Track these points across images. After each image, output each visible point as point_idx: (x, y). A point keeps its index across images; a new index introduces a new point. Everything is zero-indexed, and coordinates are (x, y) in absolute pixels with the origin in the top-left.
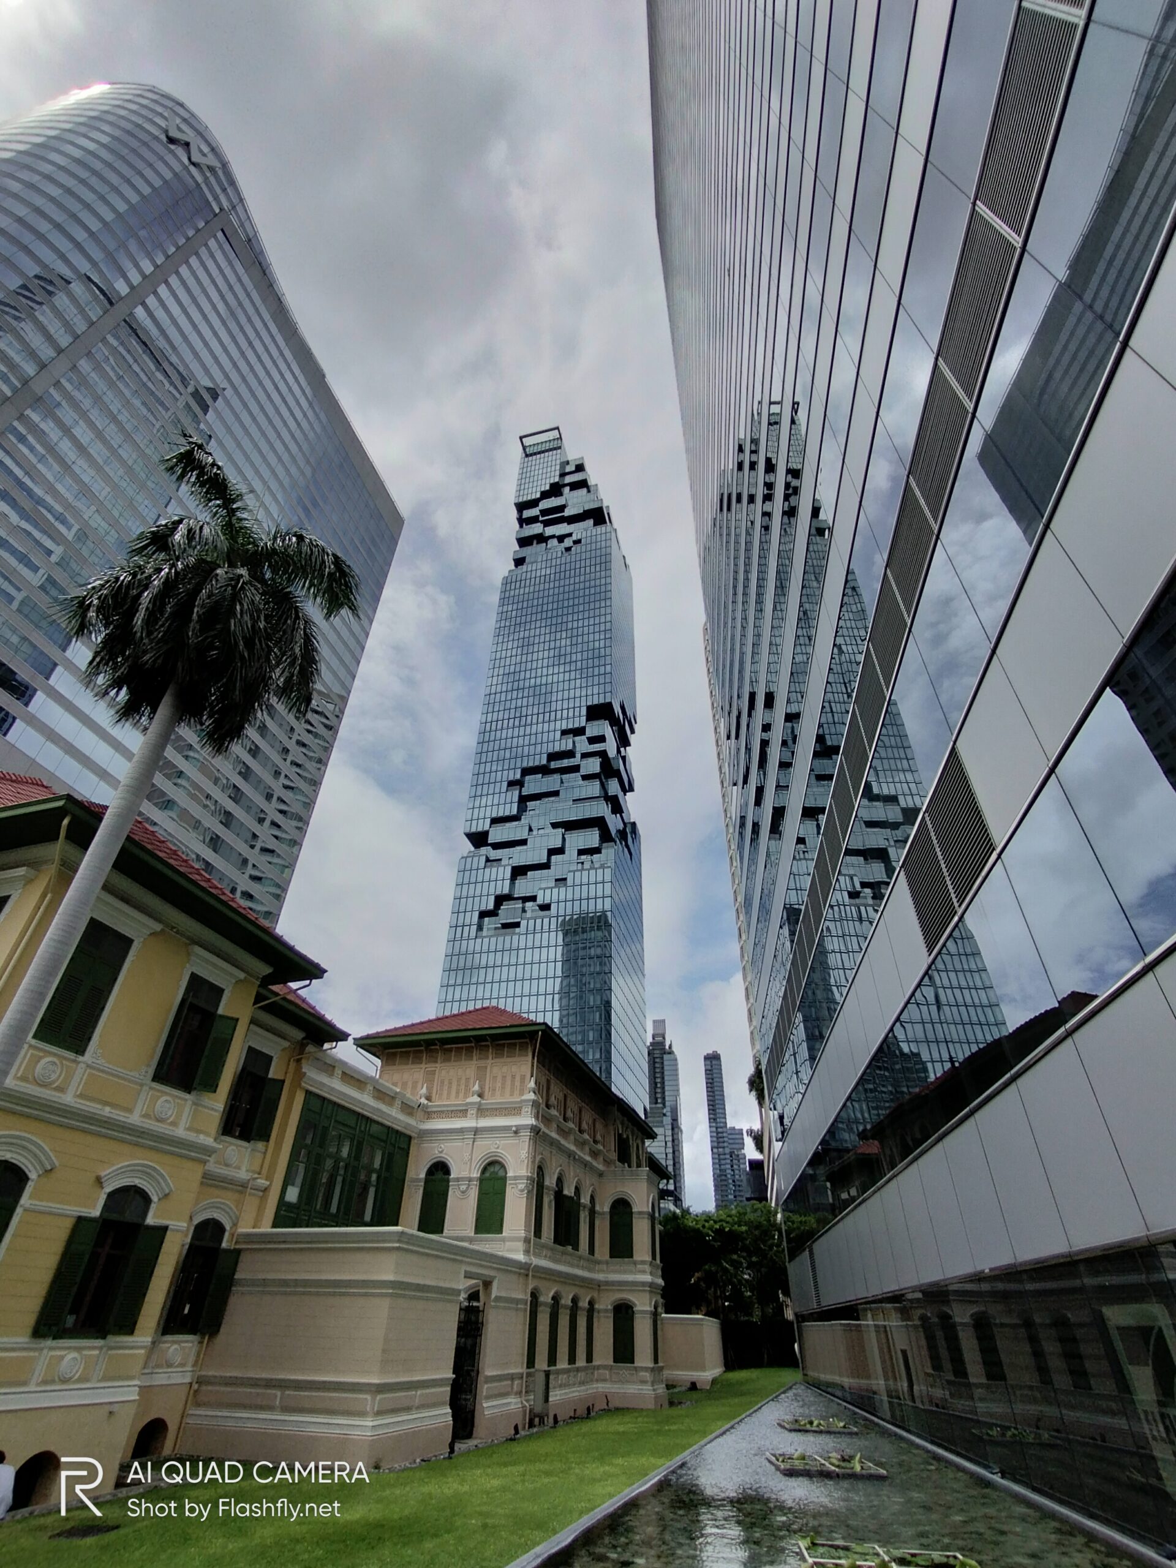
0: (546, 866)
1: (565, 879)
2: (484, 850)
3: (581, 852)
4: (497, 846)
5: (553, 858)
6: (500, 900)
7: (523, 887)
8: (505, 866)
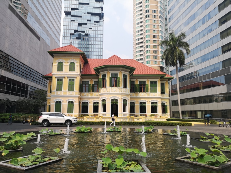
0: (86, 24)
1: (91, 28)
2: (69, 17)
3: (95, 22)
4: (73, 16)
5: (88, 22)
6: (75, 31)
7: (81, 28)
8: (76, 22)
